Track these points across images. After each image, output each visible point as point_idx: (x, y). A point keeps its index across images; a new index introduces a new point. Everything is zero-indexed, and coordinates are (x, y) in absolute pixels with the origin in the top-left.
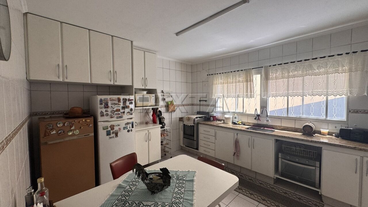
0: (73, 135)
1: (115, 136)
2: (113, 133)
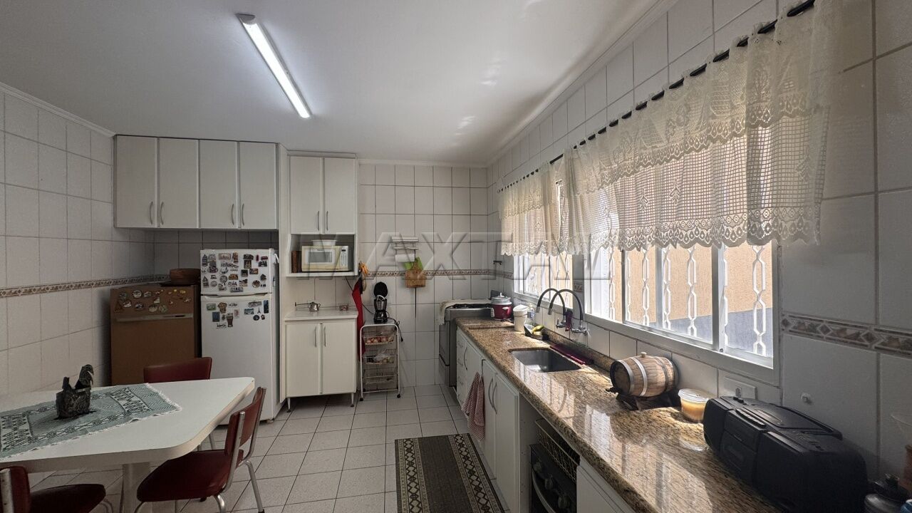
0: (158, 313)
1: (227, 324)
2: (223, 318)
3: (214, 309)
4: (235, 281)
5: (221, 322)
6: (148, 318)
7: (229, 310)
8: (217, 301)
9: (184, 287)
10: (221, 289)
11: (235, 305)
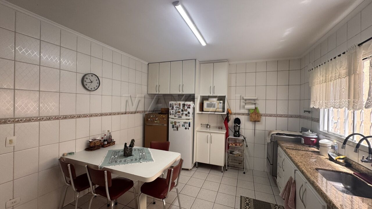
0: (157, 123)
1: (176, 130)
2: (175, 127)
3: (173, 123)
4: (179, 114)
5: (175, 129)
6: (154, 124)
7: (177, 124)
8: (173, 120)
9: (164, 115)
10: (175, 116)
11: (179, 123)
